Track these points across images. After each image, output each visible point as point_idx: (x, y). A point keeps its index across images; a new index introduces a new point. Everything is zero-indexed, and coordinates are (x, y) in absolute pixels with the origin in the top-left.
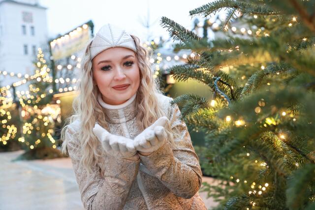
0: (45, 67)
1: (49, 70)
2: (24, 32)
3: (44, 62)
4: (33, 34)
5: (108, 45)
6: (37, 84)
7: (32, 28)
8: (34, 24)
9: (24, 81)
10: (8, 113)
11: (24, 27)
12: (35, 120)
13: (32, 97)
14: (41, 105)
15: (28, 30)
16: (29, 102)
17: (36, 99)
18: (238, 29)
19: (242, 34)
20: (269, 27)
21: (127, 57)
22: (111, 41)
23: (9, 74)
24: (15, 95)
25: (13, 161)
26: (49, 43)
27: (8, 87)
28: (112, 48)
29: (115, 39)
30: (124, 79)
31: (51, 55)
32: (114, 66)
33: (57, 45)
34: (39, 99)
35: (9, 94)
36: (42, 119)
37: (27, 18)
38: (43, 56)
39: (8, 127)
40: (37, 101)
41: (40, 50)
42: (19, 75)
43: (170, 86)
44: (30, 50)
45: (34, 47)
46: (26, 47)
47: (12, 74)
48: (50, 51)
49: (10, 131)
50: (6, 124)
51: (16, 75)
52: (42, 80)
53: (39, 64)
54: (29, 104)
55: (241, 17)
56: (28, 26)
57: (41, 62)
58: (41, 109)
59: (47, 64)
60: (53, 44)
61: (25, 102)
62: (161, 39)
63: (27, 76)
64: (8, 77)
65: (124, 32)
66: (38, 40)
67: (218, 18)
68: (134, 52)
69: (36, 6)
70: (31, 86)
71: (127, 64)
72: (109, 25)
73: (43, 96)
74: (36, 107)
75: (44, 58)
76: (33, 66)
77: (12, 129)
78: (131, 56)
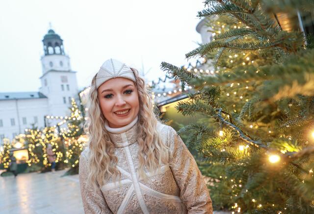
0: (77, 110)
1: (80, 112)
2: (63, 89)
3: (76, 107)
4: (68, 89)
5: (110, 76)
6: (73, 123)
7: (68, 86)
8: (68, 83)
9: (65, 121)
10: (56, 144)
11: (62, 86)
12: (74, 147)
13: (71, 132)
14: (77, 136)
15: (65, 87)
16: (69, 135)
17: (72, 132)
18: (204, 71)
19: (207, 74)
20: (230, 66)
21: (127, 86)
22: (113, 73)
23: (55, 117)
24: (59, 131)
25: (62, 176)
26: (79, 94)
27: (55, 126)
28: (113, 78)
29: (116, 71)
30: (124, 105)
31: (81, 102)
32: (116, 94)
33: (84, 94)
34: (75, 132)
35: (56, 131)
36: (78, 146)
37: (64, 80)
38: (75, 103)
39: (57, 153)
40: (74, 134)
41: (73, 99)
42: (62, 118)
43: (163, 114)
44: (67, 100)
45: (70, 98)
46: (64, 98)
47: (57, 117)
48: (80, 99)
49: (58, 156)
50: (56, 152)
51: (59, 118)
52: (76, 119)
53: (73, 109)
54: (69, 137)
55: (206, 63)
56: (65, 85)
57: (74, 107)
58: (77, 139)
59: (78, 108)
60: (81, 95)
61: (66, 135)
62: (153, 82)
63: (66, 118)
64: (54, 119)
65: (124, 65)
66: (72, 93)
67: (190, 65)
68: (133, 82)
69: (69, 71)
70: (69, 124)
71: (127, 92)
72: (111, 60)
73: (77, 130)
74: (73, 138)
75: (76, 104)
76: (70, 111)
77: (60, 154)
78: (131, 85)
